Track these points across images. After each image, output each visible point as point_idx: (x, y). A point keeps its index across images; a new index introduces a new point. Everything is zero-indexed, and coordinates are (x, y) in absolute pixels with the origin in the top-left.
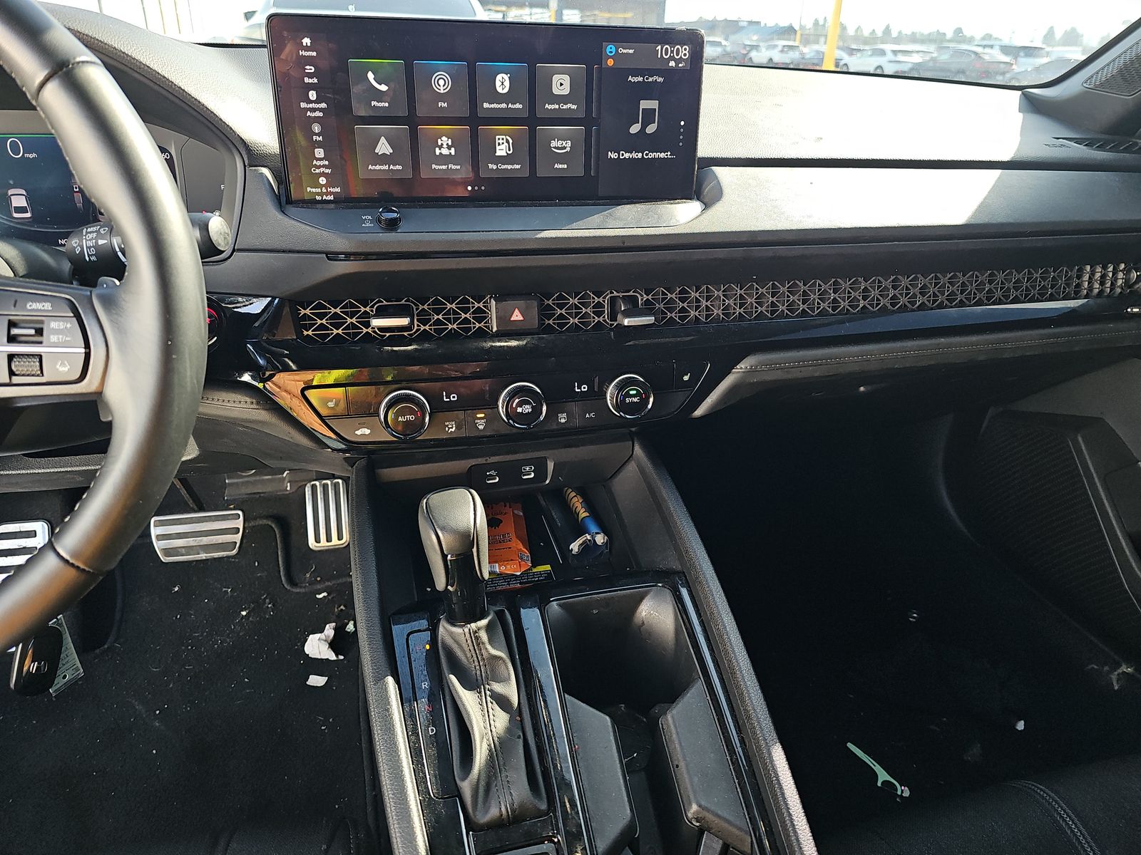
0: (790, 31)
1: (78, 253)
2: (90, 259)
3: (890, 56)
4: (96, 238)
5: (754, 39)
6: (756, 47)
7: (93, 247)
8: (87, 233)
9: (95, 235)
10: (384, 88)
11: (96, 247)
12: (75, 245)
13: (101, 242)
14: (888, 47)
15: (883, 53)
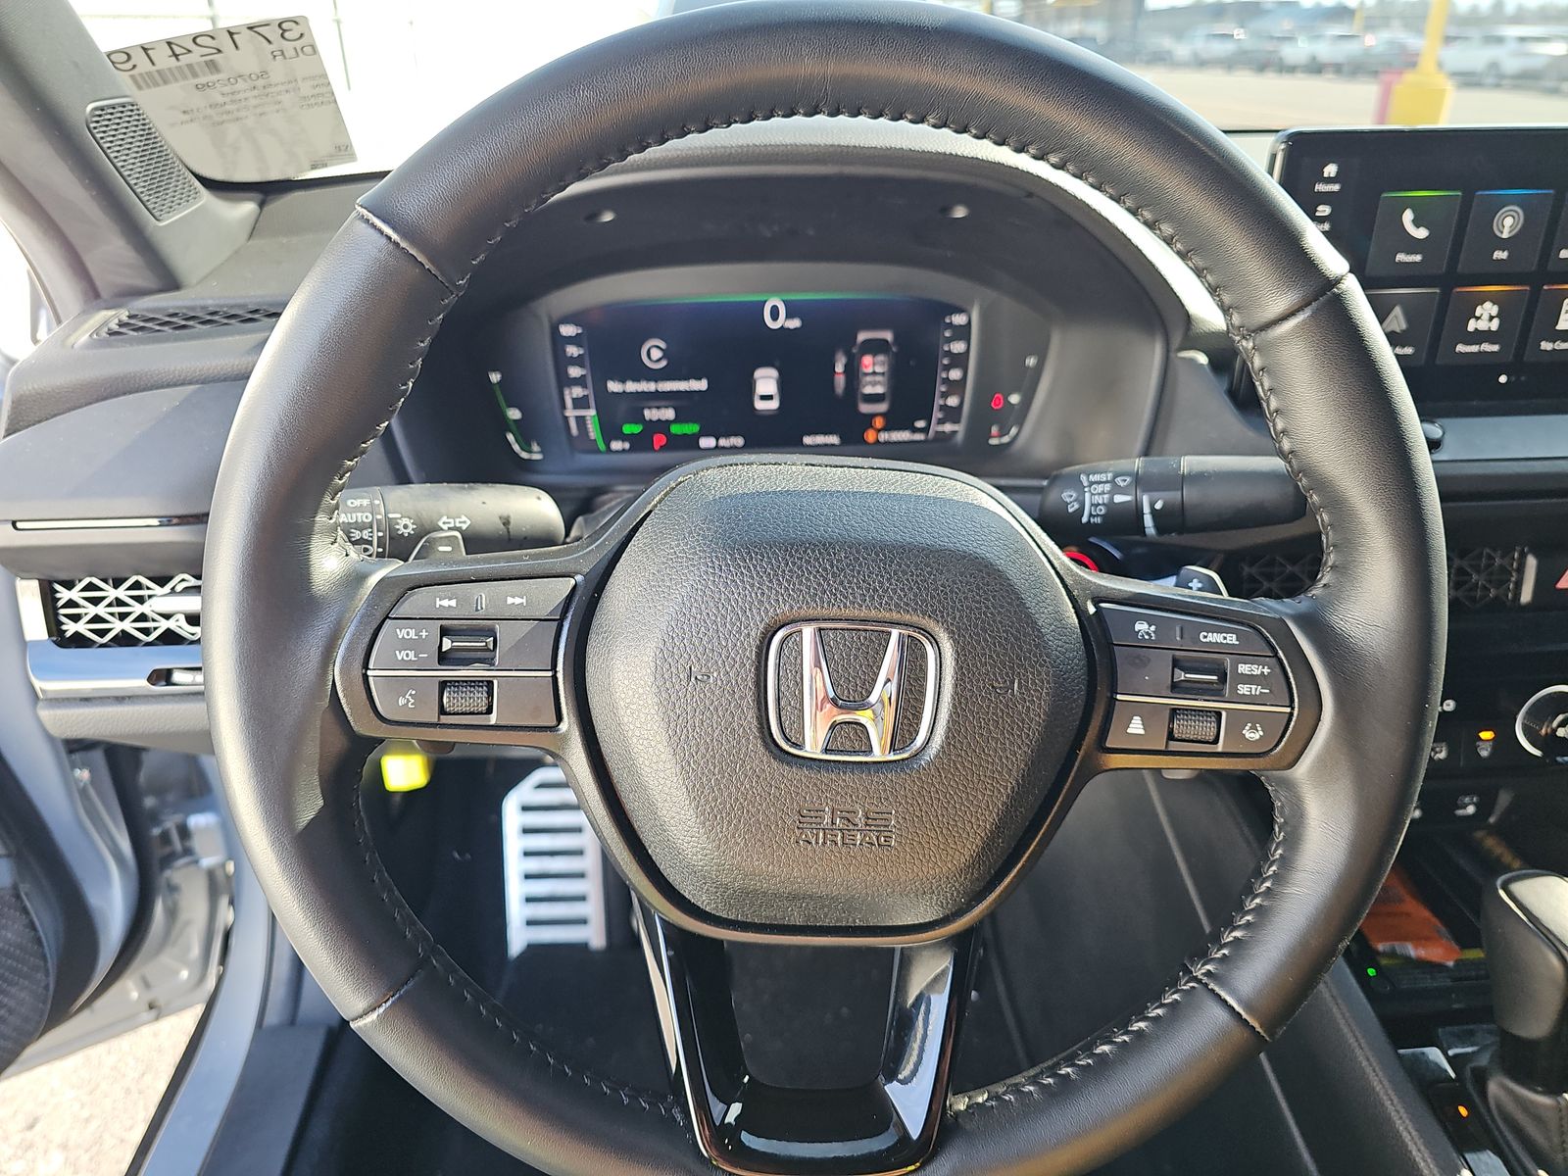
0: (1342, 13)
1: (1070, 510)
2: (1089, 520)
3: (1512, 46)
4: (1112, 493)
5: (1286, 25)
6: (1288, 39)
7: (1104, 504)
8: (1091, 484)
9: (1107, 487)
10: (1421, 233)
11: (1111, 505)
12: (1068, 500)
13: (1119, 499)
14: (1512, 31)
15: (1500, 40)
